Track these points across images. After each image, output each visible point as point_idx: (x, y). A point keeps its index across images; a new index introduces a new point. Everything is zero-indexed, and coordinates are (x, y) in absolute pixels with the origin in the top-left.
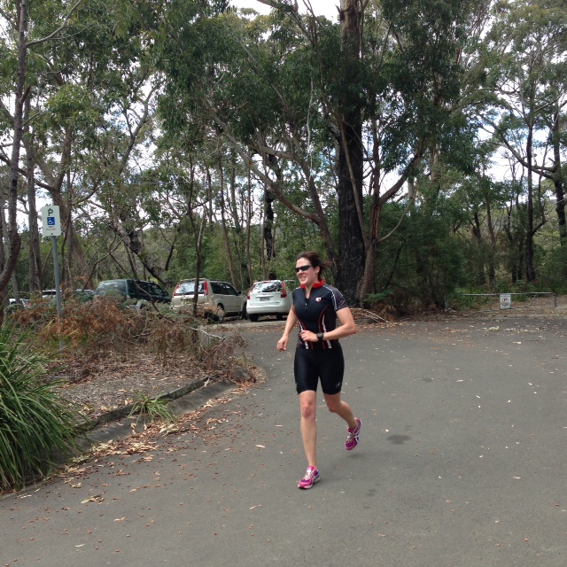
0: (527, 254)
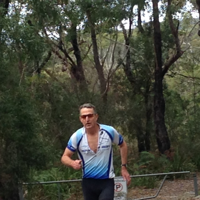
0: (156, 108)
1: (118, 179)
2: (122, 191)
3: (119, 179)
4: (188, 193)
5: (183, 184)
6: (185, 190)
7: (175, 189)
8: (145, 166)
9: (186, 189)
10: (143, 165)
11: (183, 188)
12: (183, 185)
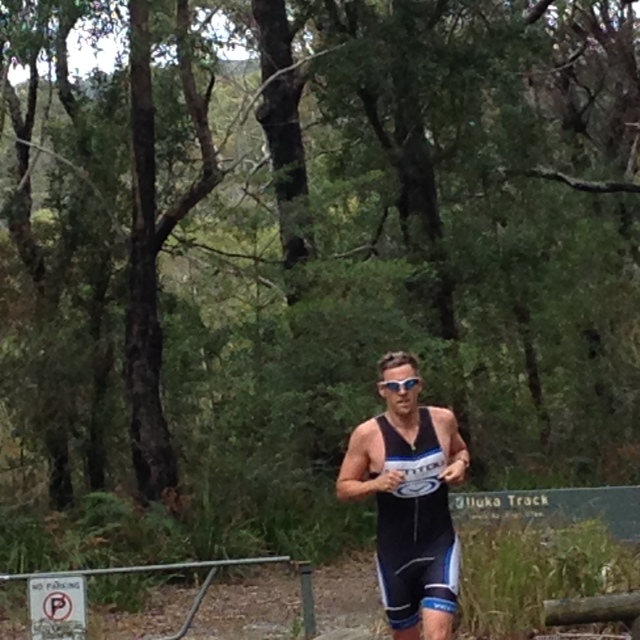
1: (56, 580)
2: (69, 619)
3: (62, 581)
4: (255, 627)
5: (228, 599)
6: (238, 617)
7: (207, 614)
8: (104, 541)
9: (243, 616)
10: (97, 536)
11: (231, 611)
12: (229, 603)
